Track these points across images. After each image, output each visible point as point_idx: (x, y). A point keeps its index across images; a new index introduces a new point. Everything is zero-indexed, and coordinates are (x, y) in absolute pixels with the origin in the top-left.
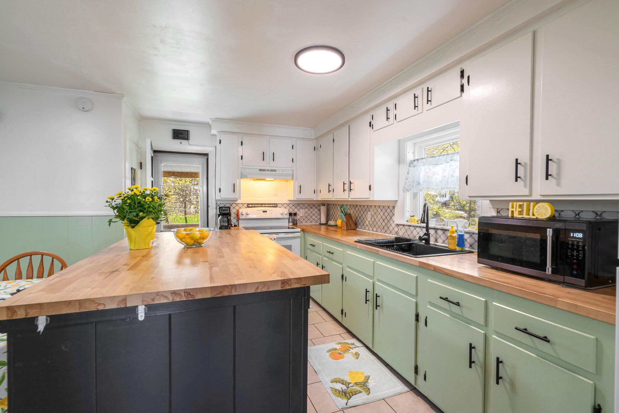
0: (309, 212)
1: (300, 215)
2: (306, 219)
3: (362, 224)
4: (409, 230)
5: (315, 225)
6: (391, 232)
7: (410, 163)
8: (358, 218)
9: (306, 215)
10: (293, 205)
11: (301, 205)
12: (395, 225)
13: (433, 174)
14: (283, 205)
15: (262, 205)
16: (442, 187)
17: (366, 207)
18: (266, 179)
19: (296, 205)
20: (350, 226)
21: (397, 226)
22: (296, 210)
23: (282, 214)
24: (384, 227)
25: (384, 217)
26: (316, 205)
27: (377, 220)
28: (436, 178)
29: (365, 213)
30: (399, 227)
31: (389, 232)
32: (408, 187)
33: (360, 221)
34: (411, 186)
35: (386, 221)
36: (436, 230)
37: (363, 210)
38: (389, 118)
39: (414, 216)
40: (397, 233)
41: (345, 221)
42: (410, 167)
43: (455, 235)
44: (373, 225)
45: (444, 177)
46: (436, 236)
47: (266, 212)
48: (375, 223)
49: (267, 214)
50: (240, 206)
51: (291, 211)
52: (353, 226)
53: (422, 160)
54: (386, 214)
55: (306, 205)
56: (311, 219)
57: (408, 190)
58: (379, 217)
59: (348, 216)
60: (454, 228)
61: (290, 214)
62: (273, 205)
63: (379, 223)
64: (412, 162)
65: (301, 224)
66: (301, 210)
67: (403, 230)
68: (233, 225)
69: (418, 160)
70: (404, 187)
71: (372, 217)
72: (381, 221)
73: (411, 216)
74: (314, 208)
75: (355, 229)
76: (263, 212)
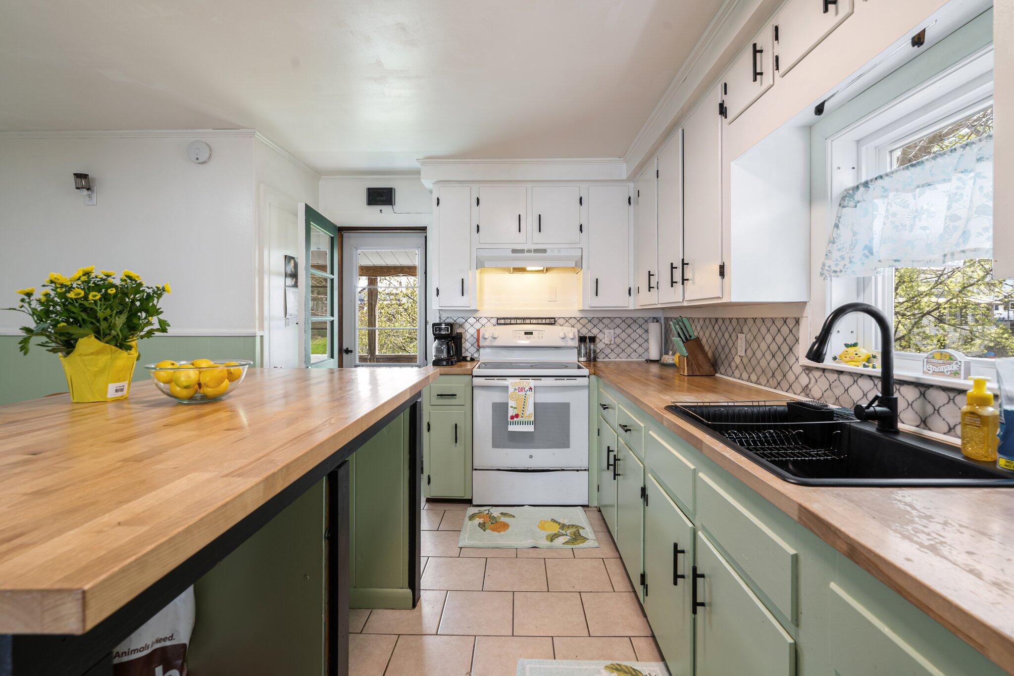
0: (624, 336)
1: (603, 341)
2: (618, 350)
3: (726, 363)
4: (837, 383)
5: (638, 363)
6: (790, 386)
7: (843, 198)
8: (720, 349)
9: (618, 341)
10: (590, 321)
11: (606, 321)
12: (801, 370)
13: (915, 218)
14: (567, 320)
15: (524, 320)
16: (946, 252)
17: (734, 322)
18: (528, 269)
19: (595, 322)
20: (699, 366)
21: (807, 372)
22: (595, 331)
23: (563, 338)
24: (773, 374)
25: (774, 347)
26: (641, 321)
27: (759, 354)
28: (924, 228)
29: (734, 338)
30: (811, 375)
31: (785, 385)
32: (837, 265)
33: (723, 356)
34: (846, 261)
35: (779, 358)
36: (922, 389)
37: (729, 329)
38: (761, 74)
39: (855, 345)
40: (806, 390)
41: (687, 354)
42: (844, 209)
43: (990, 410)
44: (749, 366)
45: (954, 218)
46: (924, 408)
47: (531, 333)
48: (754, 362)
49: (534, 338)
50: (484, 321)
51: (585, 332)
52: (707, 368)
53: (879, 181)
54: (779, 339)
55: (618, 321)
56: (629, 350)
57: (835, 272)
58: (764, 346)
59: (693, 344)
60: (988, 385)
61: (582, 339)
62: (548, 321)
63: (763, 363)
64: (851, 192)
65: (607, 360)
66: (606, 331)
67: (823, 384)
68: (468, 359)
69: (866, 184)
70: (824, 265)
71: (748, 346)
72: (768, 356)
73: (847, 346)
74: (635, 326)
75: (711, 375)
76: (526, 333)
